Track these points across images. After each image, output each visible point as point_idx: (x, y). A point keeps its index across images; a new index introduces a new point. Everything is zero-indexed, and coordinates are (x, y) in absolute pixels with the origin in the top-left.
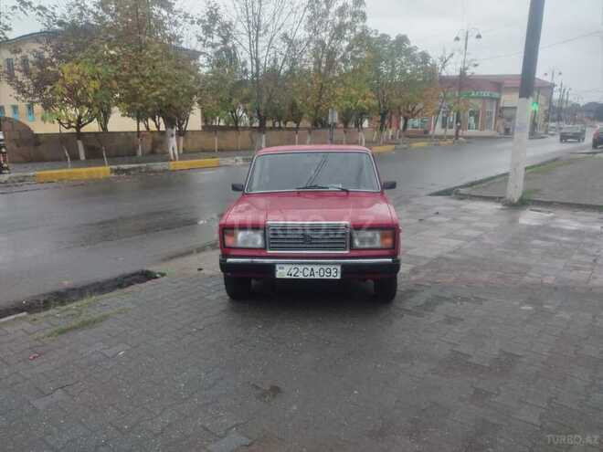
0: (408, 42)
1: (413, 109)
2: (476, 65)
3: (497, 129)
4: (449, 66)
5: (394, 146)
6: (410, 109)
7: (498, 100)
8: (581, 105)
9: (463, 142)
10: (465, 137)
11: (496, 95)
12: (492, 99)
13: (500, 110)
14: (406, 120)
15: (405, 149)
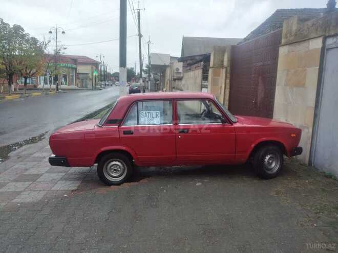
0: (23, 30)
1: (30, 72)
2: (65, 49)
3: (77, 85)
4: (48, 48)
5: (20, 95)
6: (28, 72)
7: (76, 69)
8: (111, 74)
9: (61, 92)
10: (62, 89)
11: (74, 66)
12: (72, 68)
13: (77, 74)
14: (26, 79)
15: (27, 97)
